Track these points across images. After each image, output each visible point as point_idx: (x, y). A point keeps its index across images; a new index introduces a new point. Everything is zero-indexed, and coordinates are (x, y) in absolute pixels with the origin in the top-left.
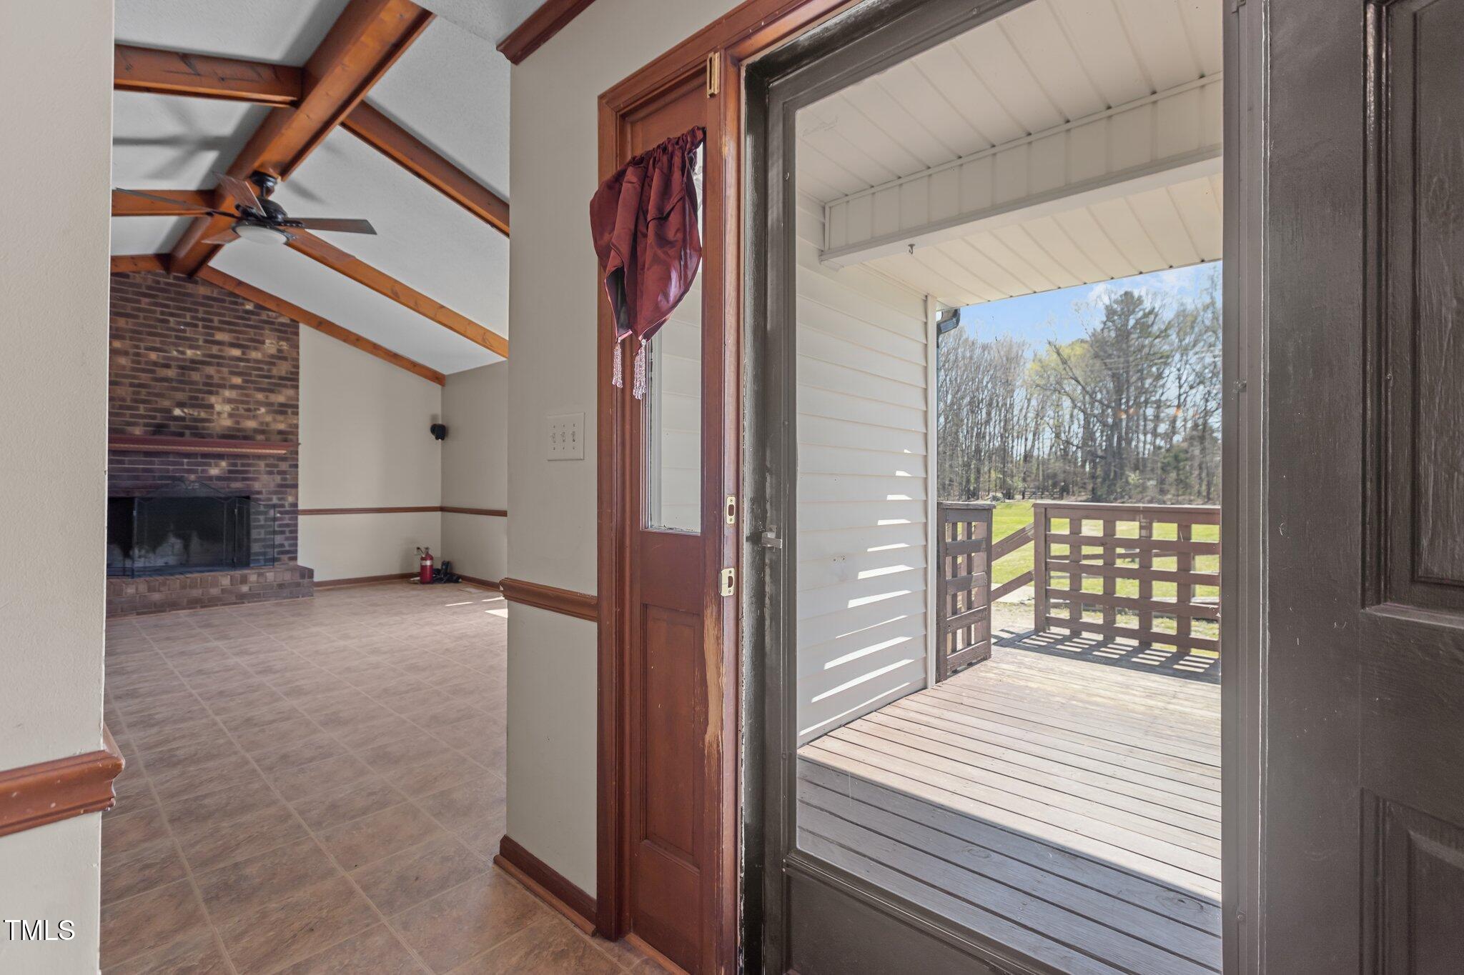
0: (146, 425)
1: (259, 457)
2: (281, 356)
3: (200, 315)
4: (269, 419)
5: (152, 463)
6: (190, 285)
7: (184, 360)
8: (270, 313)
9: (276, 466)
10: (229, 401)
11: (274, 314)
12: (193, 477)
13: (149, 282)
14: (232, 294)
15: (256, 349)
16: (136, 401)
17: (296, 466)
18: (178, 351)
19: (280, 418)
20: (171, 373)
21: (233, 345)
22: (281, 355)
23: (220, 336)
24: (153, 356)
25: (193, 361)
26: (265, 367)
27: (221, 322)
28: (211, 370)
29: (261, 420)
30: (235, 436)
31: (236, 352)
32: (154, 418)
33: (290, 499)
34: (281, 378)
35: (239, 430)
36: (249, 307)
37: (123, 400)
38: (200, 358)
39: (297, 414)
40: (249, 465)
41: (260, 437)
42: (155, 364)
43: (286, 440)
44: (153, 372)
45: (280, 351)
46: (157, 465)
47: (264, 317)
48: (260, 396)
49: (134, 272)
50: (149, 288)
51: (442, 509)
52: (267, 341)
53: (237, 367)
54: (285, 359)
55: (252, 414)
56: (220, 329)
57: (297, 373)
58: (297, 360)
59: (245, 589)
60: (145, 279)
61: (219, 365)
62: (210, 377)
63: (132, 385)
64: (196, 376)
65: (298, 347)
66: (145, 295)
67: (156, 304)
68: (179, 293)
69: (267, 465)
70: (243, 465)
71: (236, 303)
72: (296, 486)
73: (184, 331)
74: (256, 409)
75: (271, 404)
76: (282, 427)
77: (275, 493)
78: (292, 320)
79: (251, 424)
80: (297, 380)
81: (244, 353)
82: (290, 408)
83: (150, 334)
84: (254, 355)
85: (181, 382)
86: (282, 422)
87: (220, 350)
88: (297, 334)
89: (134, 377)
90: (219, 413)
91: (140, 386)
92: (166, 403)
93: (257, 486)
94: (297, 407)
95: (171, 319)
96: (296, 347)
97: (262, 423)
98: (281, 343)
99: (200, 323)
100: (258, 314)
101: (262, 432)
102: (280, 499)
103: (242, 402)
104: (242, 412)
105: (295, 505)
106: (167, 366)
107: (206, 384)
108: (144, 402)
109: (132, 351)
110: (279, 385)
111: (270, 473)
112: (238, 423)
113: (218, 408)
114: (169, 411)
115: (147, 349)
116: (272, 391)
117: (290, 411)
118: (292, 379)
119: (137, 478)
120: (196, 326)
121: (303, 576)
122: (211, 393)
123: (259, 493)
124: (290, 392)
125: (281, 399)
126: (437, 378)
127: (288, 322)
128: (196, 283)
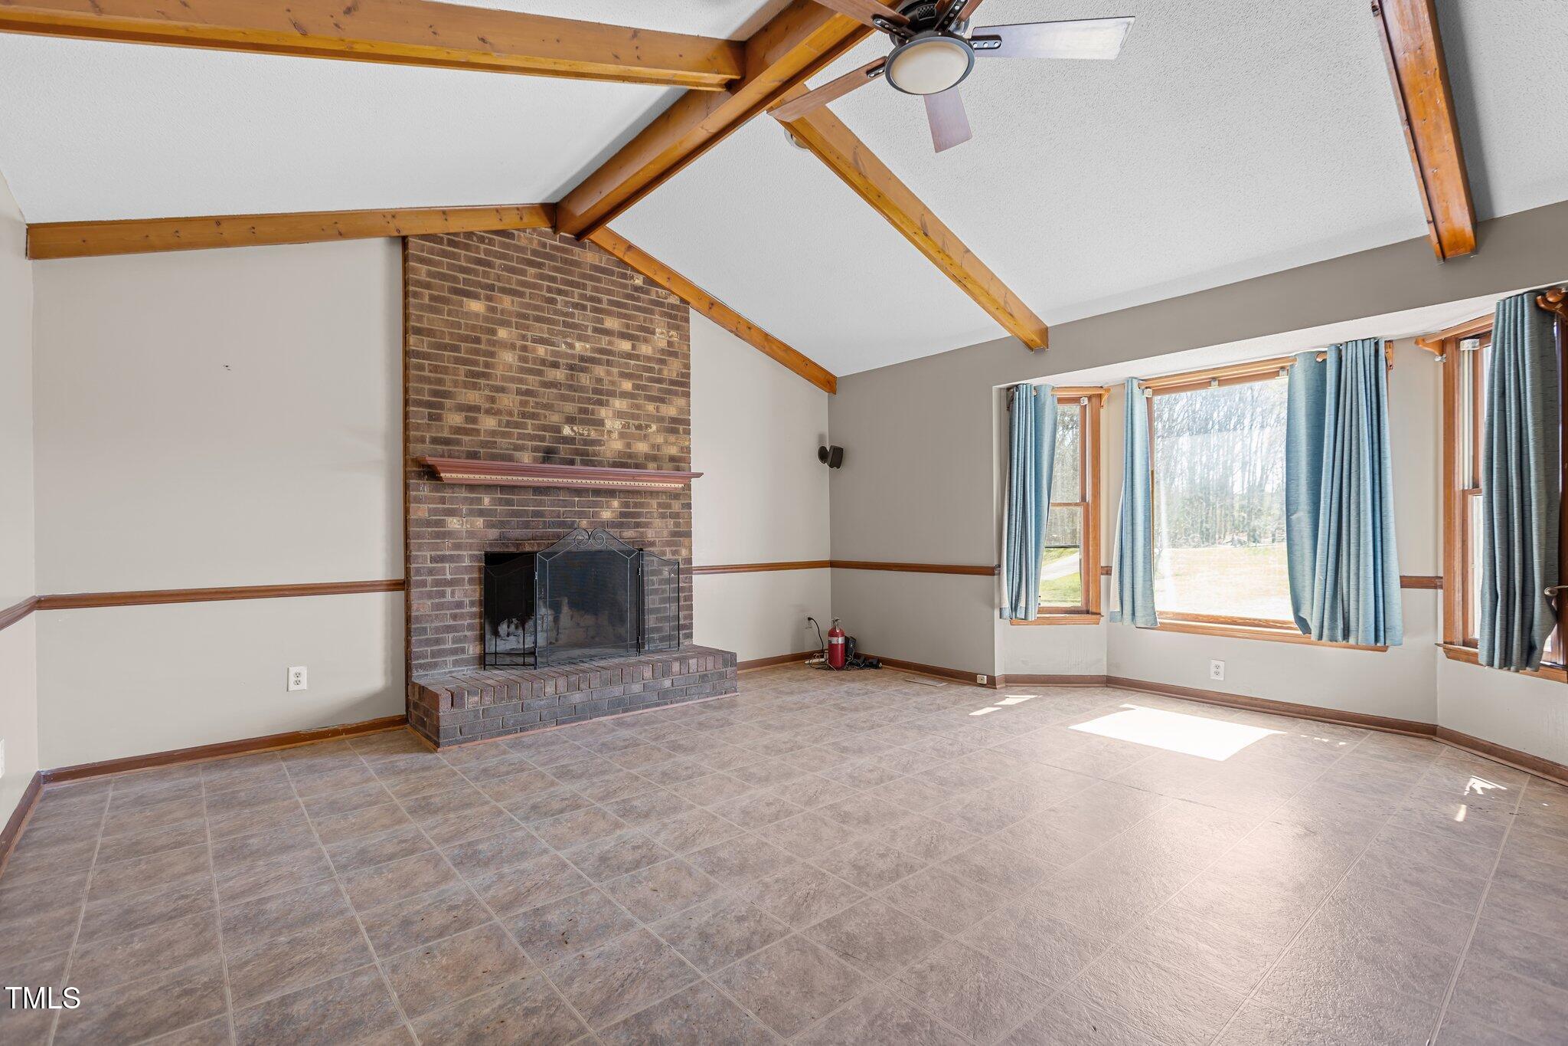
0: (535, 449)
1: (653, 493)
2: (671, 352)
3: (589, 293)
4: (660, 439)
5: (541, 503)
6: (577, 250)
7: (573, 356)
8: (660, 290)
9: (669, 506)
10: (620, 415)
11: (664, 292)
12: (584, 523)
13: (535, 246)
14: (622, 263)
15: (646, 341)
16: (524, 415)
17: (689, 506)
18: (566, 343)
19: (672, 438)
20: (559, 375)
21: (624, 336)
22: (671, 349)
23: (611, 323)
24: (541, 350)
25: (582, 359)
26: (657, 367)
27: (611, 303)
28: (600, 371)
29: (652, 441)
30: (626, 462)
31: (626, 346)
32: (542, 439)
33: (684, 552)
34: (673, 383)
35: (630, 456)
36: (639, 281)
37: (510, 414)
38: (589, 354)
39: (688, 432)
40: (642, 505)
41: (652, 465)
42: (543, 362)
43: (678, 469)
44: (540, 373)
45: (670, 344)
46: (549, 506)
47: (654, 297)
48: (651, 407)
49: (518, 230)
50: (535, 253)
51: (832, 564)
52: (657, 330)
53: (627, 365)
54: (675, 354)
55: (643, 433)
56: (609, 313)
57: (688, 376)
58: (687, 356)
59: (667, 683)
60: (531, 240)
61: (609, 363)
62: (599, 380)
63: (519, 392)
64: (585, 379)
65: (688, 339)
66: (531, 263)
67: (542, 277)
68: (565, 261)
69: (660, 505)
70: (636, 505)
71: (624, 276)
72: (688, 534)
73: (572, 315)
74: (648, 426)
75: (661, 419)
76: (673, 451)
77: (669, 544)
78: (683, 301)
79: (642, 447)
80: (687, 385)
81: (634, 347)
82: (679, 426)
83: (538, 319)
84: (645, 349)
85: (571, 387)
86: (673, 444)
87: (610, 343)
88: (687, 320)
89: (521, 381)
90: (609, 432)
91: (529, 393)
92: (555, 418)
93: (650, 534)
94: (687, 422)
95: (559, 298)
96: (686, 338)
97: (653, 446)
98: (672, 333)
99: (589, 304)
100: (647, 292)
101: (654, 458)
102: (674, 553)
103: (634, 417)
104: (633, 430)
105: (689, 561)
106: (555, 365)
107: (596, 391)
108: (533, 416)
109: (519, 343)
110: (669, 392)
111: (663, 516)
112: (629, 445)
113: (608, 424)
114: (557, 430)
115: (534, 341)
116: (662, 400)
117: (681, 428)
118: (682, 383)
119: (526, 525)
120: (584, 308)
121: (725, 665)
122: (600, 403)
123: (652, 544)
124: (681, 402)
125: (670, 411)
126: (828, 382)
127: (678, 303)
128: (583, 247)
